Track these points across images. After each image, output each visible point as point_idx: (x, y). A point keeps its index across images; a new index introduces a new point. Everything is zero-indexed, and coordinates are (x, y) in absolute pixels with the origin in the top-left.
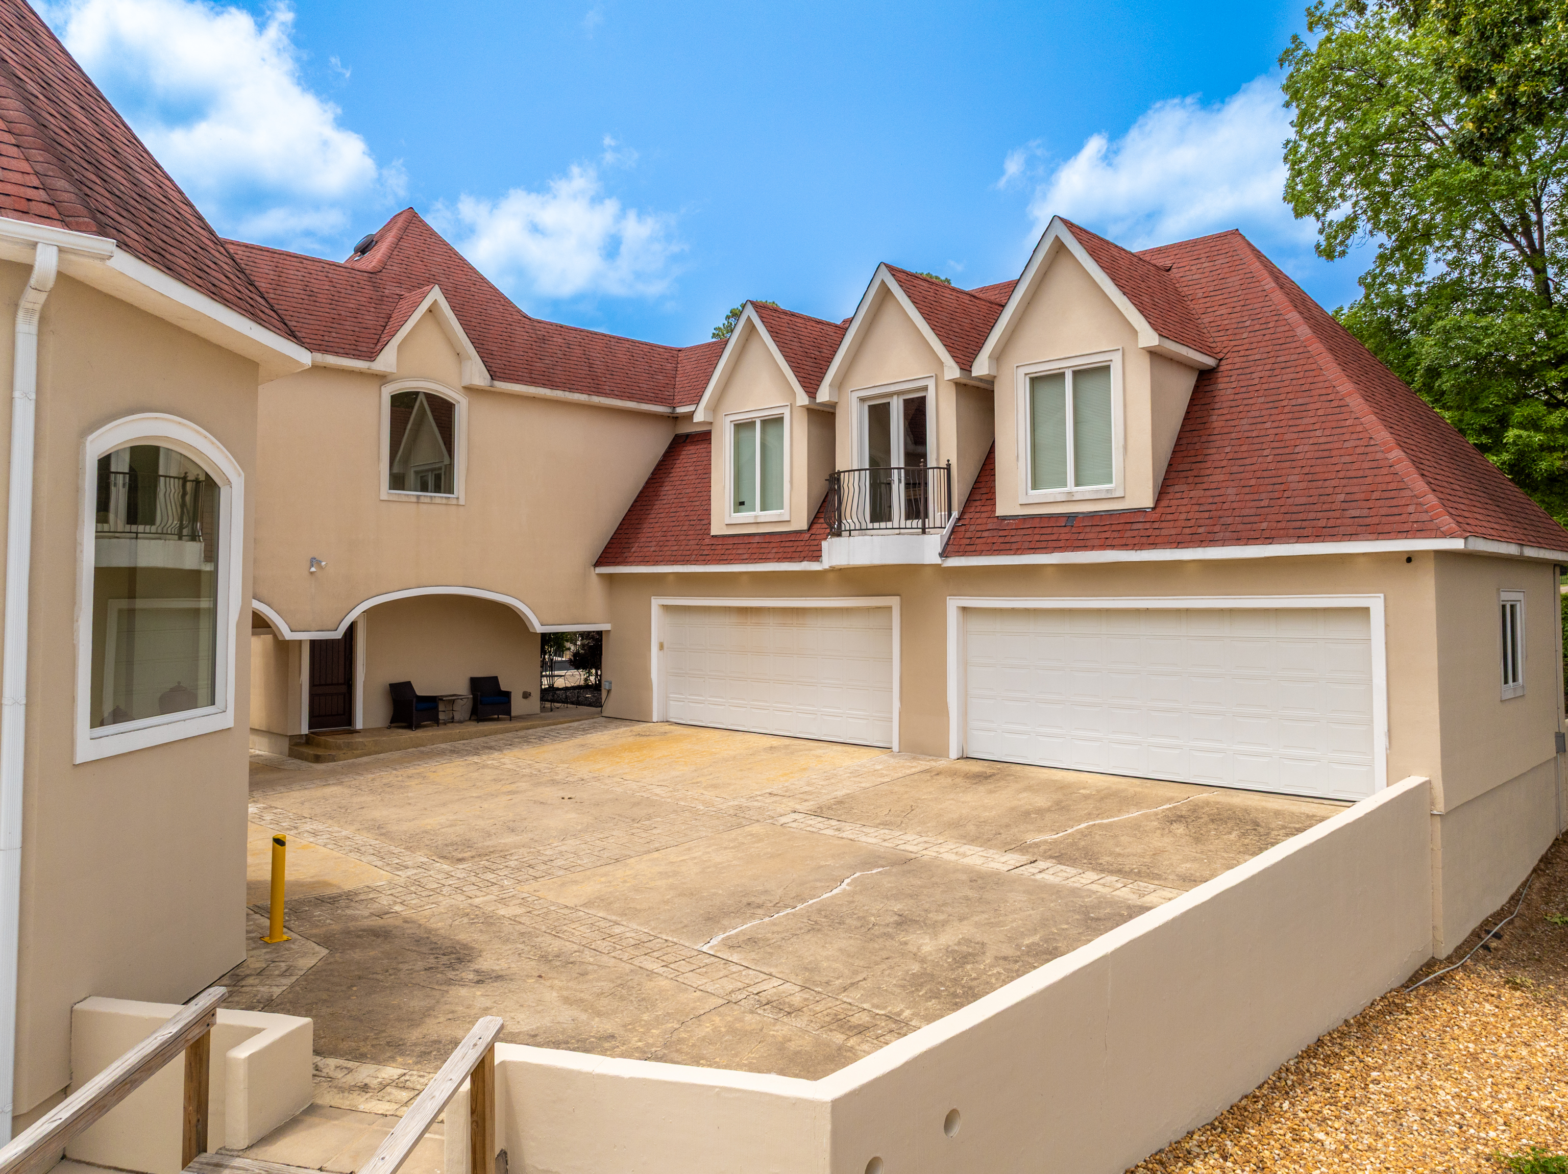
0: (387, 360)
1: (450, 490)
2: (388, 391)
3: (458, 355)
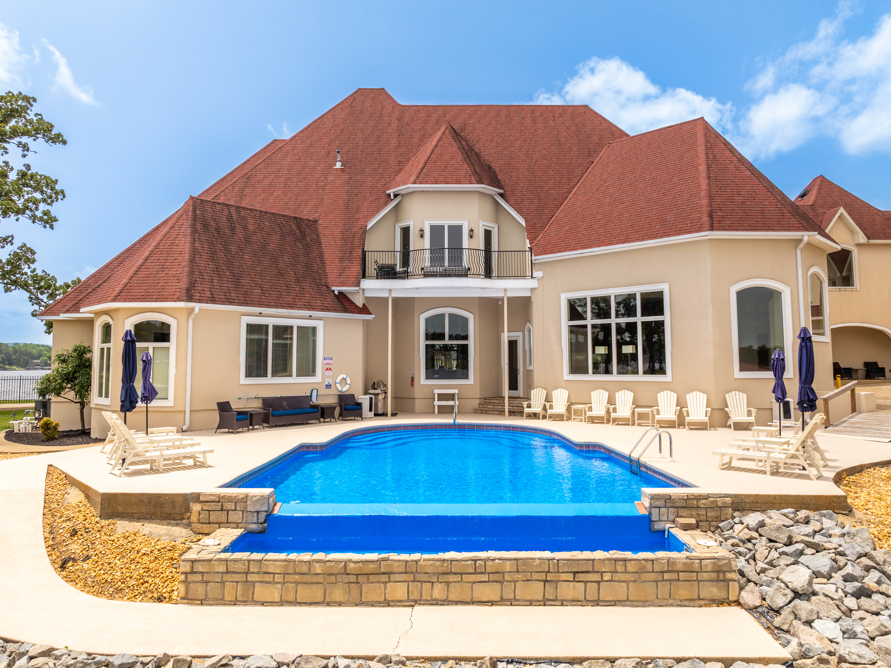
1: (853, 285)
3: (852, 232)
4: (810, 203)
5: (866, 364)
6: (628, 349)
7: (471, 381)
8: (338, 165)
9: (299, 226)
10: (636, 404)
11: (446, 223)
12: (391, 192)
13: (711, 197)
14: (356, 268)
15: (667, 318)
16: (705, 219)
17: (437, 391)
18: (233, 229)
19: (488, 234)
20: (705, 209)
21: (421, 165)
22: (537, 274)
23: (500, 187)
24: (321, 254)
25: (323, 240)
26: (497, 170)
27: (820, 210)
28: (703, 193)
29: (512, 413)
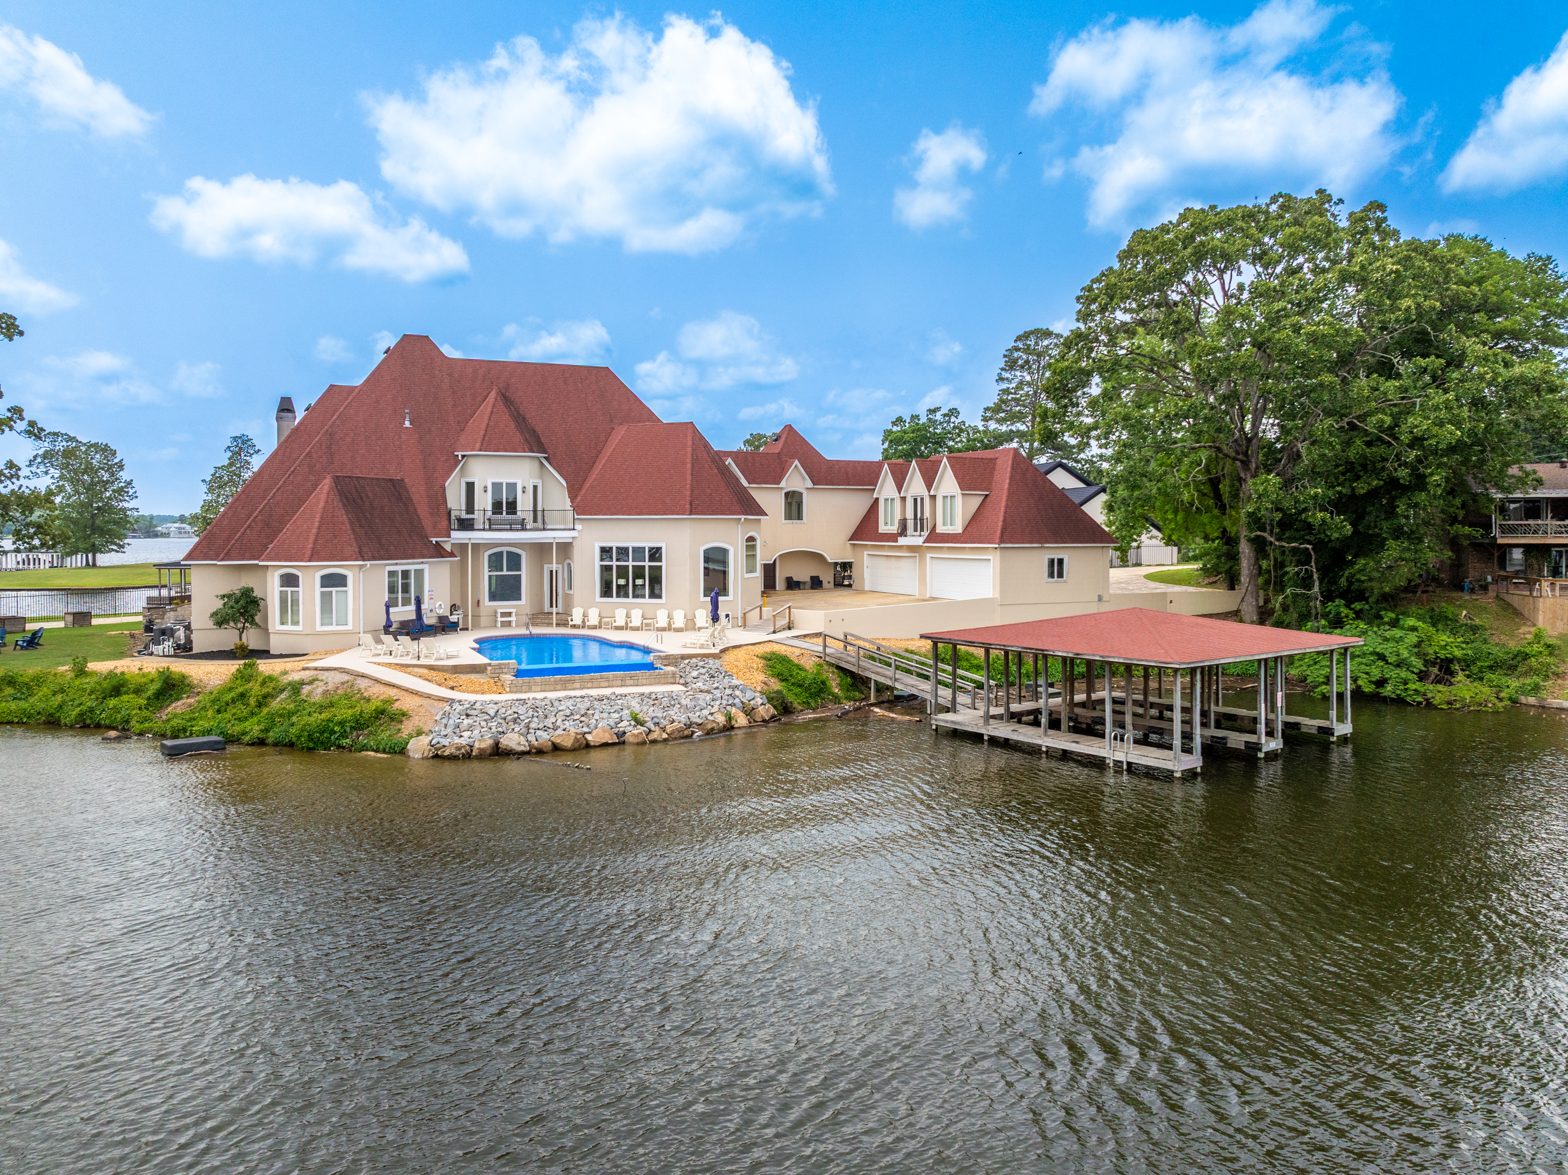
0: (783, 484)
1: (803, 519)
2: (783, 492)
3: (804, 478)
4: (777, 451)
5: (812, 578)
6: (639, 582)
7: (523, 601)
8: (407, 424)
9: (394, 486)
10: (644, 617)
11: (505, 480)
12: (460, 454)
13: (692, 490)
14: (445, 523)
15: (663, 564)
16: (688, 506)
17: (499, 611)
18: (361, 498)
19: (535, 488)
20: (688, 499)
21: (482, 432)
22: (578, 527)
23: (544, 452)
24: (415, 510)
25: (414, 497)
26: (540, 432)
27: (784, 458)
28: (688, 486)
29: (558, 625)
